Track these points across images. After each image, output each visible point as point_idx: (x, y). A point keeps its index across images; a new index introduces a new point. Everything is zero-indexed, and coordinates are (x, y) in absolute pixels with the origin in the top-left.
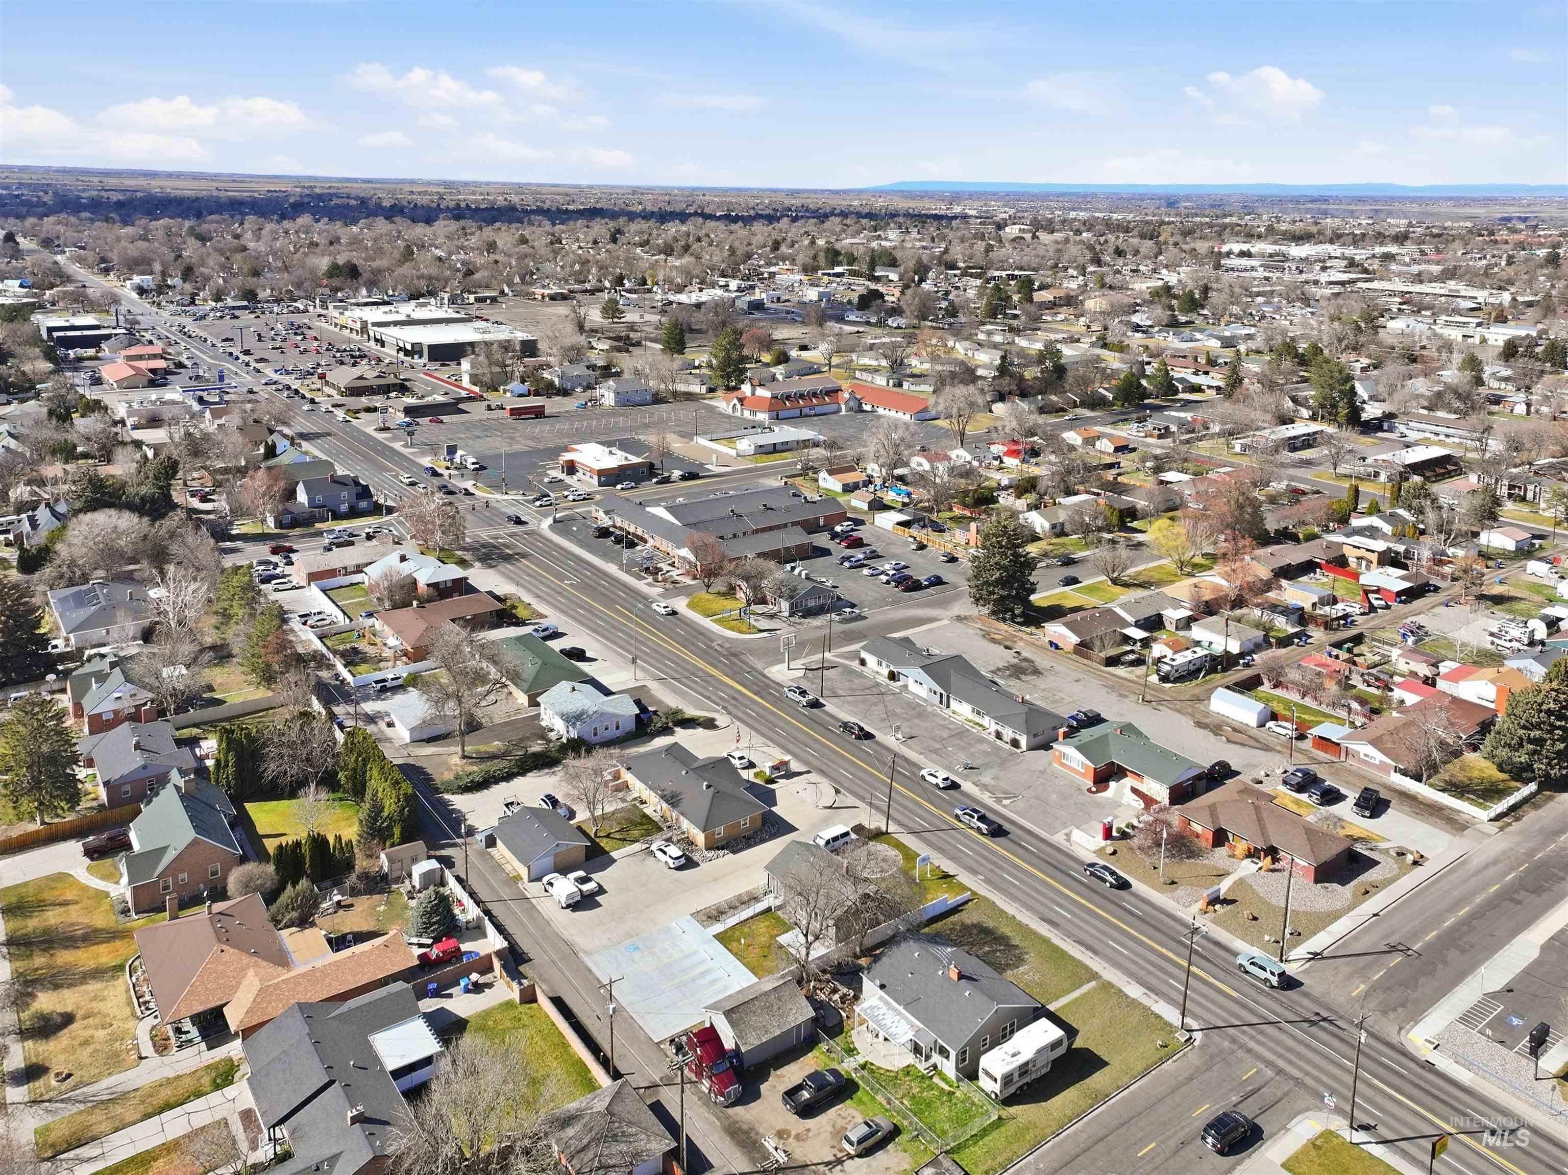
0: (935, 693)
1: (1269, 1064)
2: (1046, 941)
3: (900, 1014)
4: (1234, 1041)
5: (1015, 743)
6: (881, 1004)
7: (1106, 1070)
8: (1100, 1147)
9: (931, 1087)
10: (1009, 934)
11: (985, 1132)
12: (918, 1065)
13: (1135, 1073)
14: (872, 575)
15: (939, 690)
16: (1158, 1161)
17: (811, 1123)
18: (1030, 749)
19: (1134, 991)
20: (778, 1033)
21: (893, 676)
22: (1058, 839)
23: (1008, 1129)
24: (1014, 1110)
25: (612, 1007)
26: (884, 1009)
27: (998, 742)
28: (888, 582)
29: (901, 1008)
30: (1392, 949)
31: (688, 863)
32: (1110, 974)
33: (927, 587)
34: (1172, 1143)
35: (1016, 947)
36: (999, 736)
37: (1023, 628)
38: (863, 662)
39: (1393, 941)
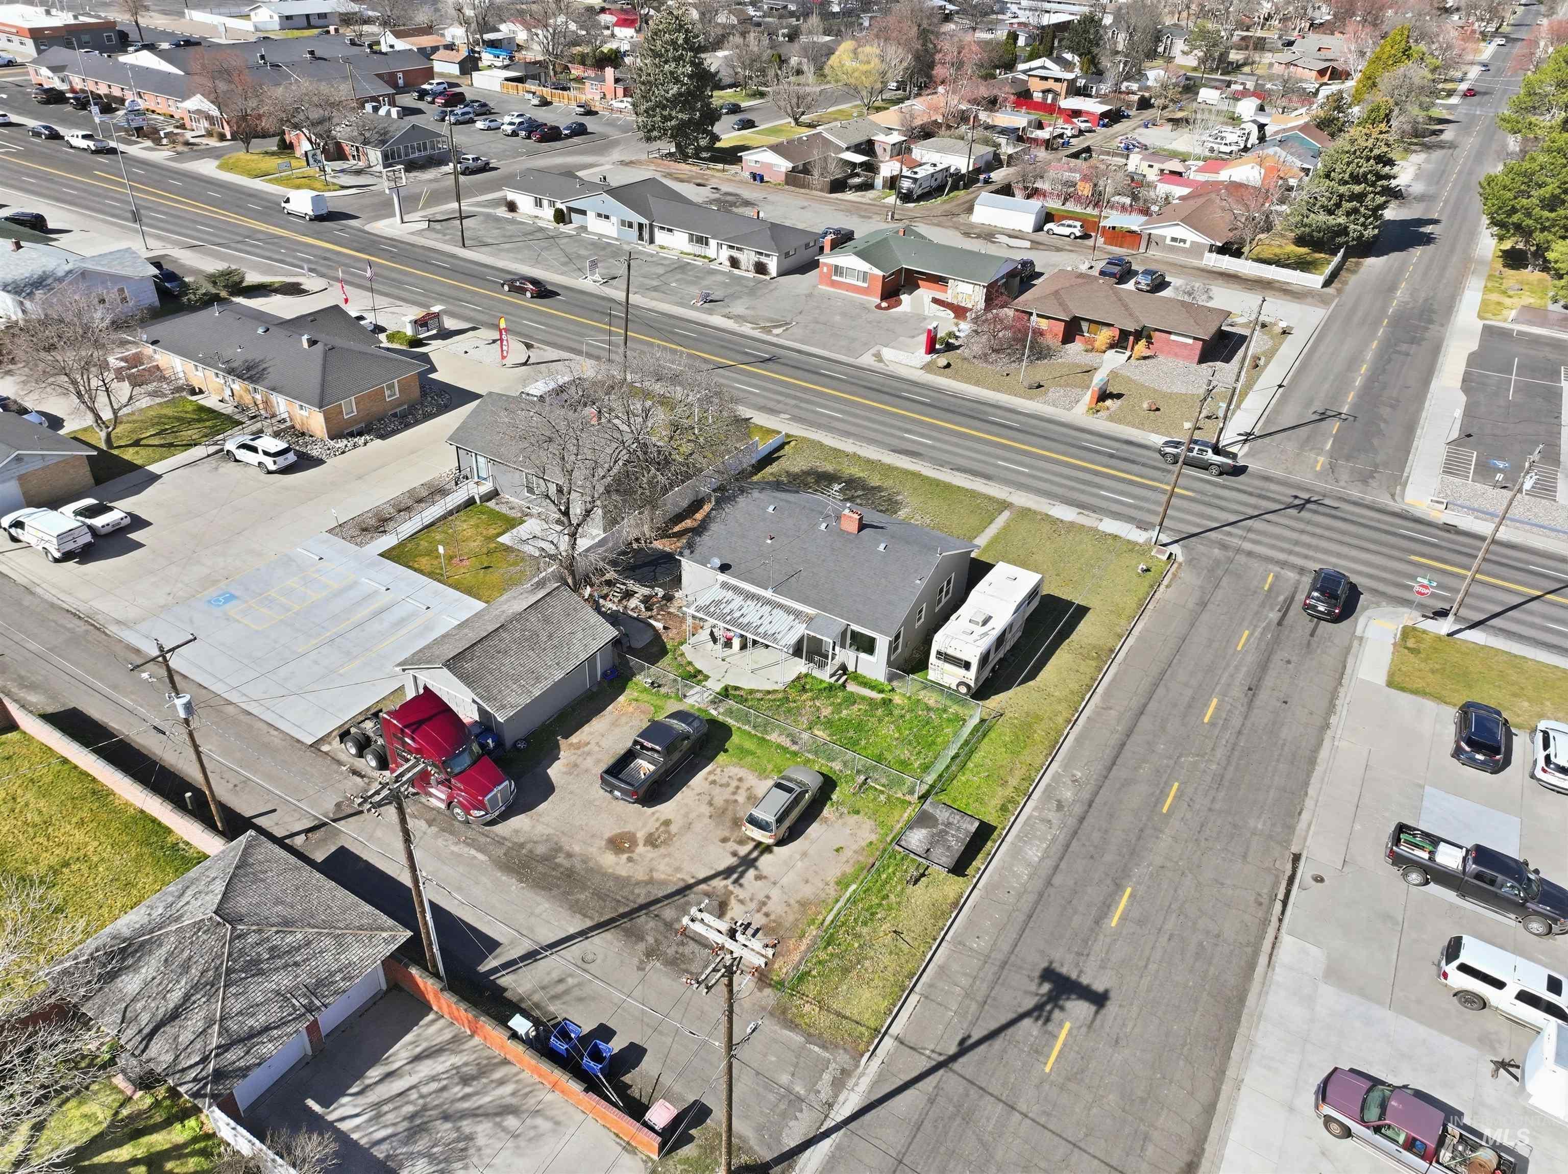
0: (630, 225)
1: (1283, 564)
2: (916, 475)
3: (768, 602)
4: (1224, 547)
5: (761, 268)
6: (730, 594)
7: (1089, 615)
8: (1145, 723)
9: (852, 699)
10: (861, 475)
11: (969, 748)
12: (817, 673)
13: (1128, 612)
14: (489, 129)
15: (637, 218)
16: (1236, 722)
17: (666, 809)
18: (781, 274)
19: (1066, 513)
20: (559, 675)
21: (560, 217)
22: (867, 360)
23: (1002, 732)
24: (995, 702)
25: (180, 703)
26: (738, 600)
27: (736, 271)
28: (514, 134)
29: (768, 594)
30: (1323, 417)
31: (305, 462)
32: (1021, 499)
33: (568, 137)
34: (1237, 692)
35: (879, 489)
36: (734, 263)
37: (711, 165)
38: (512, 207)
39: (1318, 406)
